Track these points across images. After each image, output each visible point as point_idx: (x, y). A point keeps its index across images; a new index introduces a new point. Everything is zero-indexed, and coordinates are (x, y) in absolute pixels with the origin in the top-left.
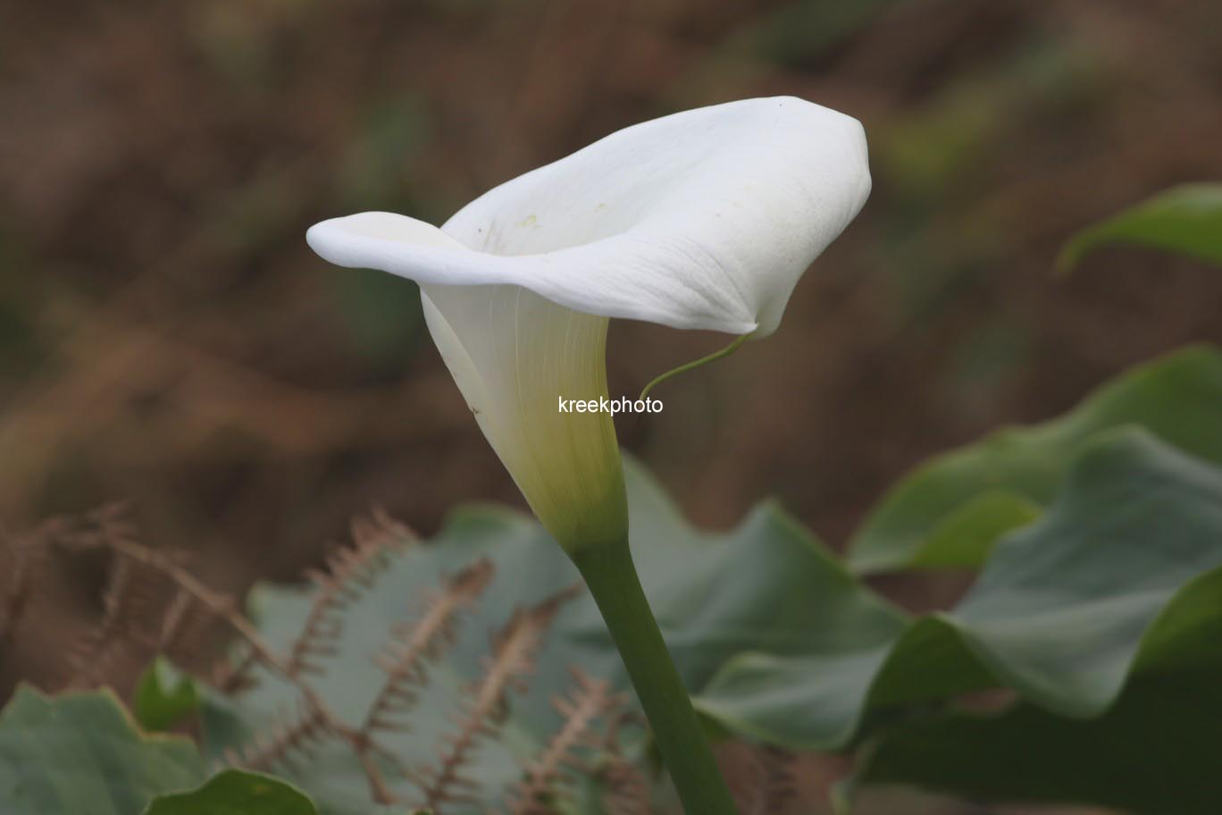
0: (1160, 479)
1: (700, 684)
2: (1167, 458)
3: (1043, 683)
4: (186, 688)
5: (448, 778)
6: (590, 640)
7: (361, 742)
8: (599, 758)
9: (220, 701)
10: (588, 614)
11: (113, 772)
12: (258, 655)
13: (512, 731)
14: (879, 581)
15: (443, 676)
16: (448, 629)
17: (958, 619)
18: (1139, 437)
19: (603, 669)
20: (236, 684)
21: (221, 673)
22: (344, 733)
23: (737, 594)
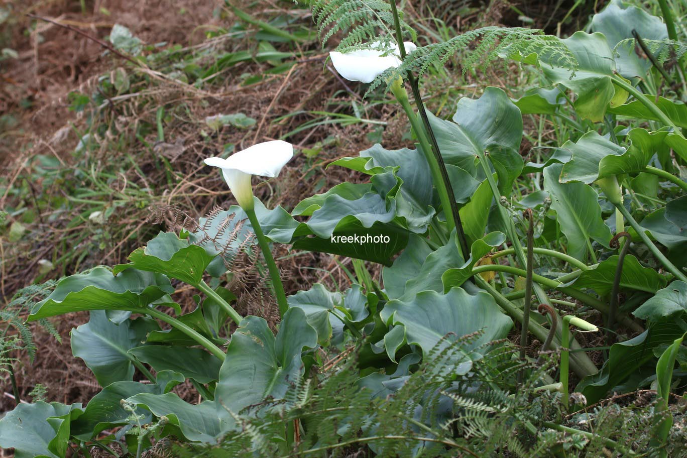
0: (339, 202)
1: (267, 233)
2: (341, 199)
3: (320, 233)
4: (187, 232)
5: (227, 247)
6: (249, 226)
7: (214, 241)
8: (251, 244)
9: (192, 234)
10: (249, 222)
11: (174, 245)
12: (198, 227)
13: (237, 239)
14: (296, 217)
15: (227, 231)
16: (228, 223)
17: (307, 223)
18: (336, 195)
19: (251, 231)
20: (194, 232)
21: (193, 229)
22: (211, 239)
23: (274, 219)
